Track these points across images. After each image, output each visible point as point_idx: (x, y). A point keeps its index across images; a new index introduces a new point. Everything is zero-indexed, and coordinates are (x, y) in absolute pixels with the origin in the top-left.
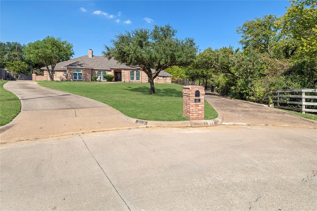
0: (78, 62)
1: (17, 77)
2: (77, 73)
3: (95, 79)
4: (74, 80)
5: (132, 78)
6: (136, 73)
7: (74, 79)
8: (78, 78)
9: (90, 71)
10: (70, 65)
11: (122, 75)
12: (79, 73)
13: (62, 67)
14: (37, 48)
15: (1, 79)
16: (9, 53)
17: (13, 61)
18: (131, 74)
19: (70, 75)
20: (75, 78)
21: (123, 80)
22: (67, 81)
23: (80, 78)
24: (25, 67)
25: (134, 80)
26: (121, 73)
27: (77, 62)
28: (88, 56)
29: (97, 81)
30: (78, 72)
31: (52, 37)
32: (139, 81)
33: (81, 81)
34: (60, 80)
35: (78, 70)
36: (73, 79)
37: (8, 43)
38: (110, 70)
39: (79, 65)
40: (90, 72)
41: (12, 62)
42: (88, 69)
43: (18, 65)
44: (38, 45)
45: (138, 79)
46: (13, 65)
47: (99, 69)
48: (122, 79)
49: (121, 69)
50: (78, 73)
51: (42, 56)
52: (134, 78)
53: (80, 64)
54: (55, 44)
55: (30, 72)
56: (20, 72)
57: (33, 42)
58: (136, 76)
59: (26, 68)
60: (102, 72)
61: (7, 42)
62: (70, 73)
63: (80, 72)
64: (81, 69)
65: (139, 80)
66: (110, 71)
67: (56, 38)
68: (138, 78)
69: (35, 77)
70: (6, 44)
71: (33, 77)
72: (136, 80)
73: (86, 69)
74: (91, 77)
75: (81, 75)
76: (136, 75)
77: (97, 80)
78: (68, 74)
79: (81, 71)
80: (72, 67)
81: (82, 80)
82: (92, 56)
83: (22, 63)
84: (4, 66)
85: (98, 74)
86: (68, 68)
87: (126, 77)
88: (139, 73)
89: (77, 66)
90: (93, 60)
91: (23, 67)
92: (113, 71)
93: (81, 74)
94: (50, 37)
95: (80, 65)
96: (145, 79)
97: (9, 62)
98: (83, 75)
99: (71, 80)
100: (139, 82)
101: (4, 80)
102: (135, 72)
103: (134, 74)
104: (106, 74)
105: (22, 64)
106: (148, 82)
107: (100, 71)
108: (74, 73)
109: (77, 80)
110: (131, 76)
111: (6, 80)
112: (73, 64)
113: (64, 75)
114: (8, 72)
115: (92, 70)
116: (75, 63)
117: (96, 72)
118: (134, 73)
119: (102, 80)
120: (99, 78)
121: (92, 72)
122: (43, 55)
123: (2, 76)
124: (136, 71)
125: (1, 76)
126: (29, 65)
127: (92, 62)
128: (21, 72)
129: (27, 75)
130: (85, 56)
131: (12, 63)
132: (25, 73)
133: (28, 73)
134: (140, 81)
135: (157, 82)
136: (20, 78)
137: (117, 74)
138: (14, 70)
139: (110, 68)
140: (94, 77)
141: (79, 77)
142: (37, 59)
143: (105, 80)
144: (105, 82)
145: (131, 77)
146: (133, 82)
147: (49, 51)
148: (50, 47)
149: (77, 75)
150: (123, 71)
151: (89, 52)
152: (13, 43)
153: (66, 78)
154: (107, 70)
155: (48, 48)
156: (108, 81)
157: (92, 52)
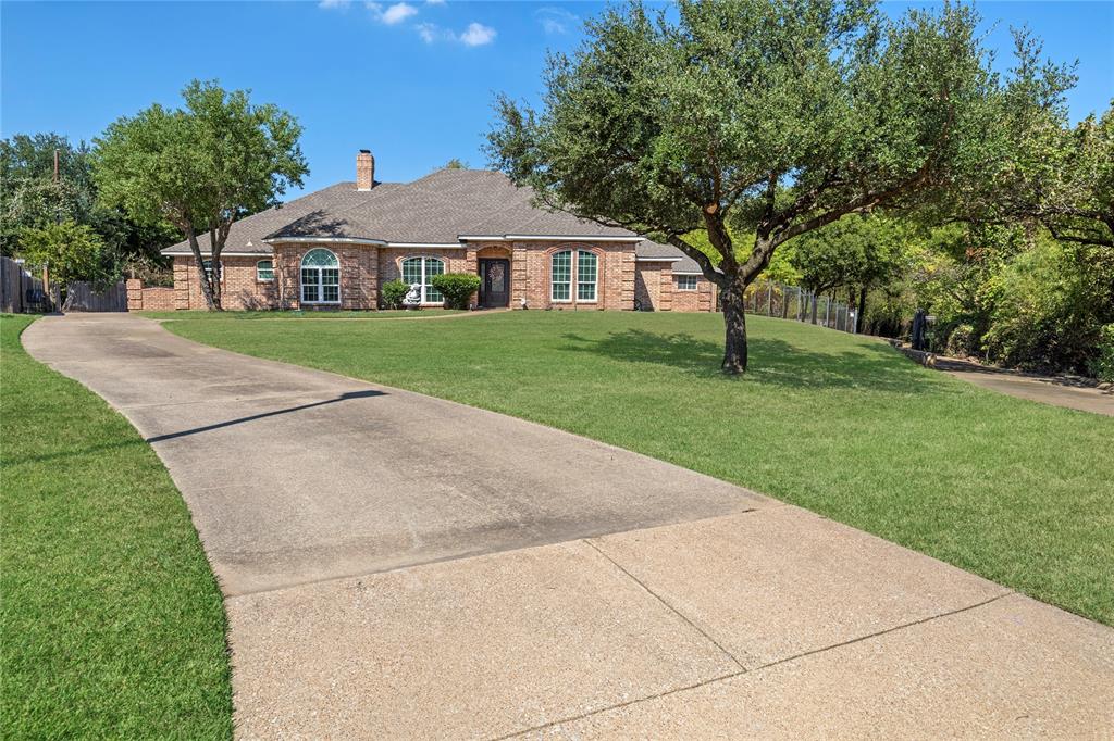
0: (320, 213)
1: (63, 297)
2: (316, 271)
3: (392, 300)
4: (307, 306)
5: (561, 290)
6: (581, 262)
7: (305, 299)
8: (321, 297)
9: (374, 256)
10: (288, 231)
11: (515, 275)
12: (327, 267)
13: (250, 244)
14: (154, 149)
15: (4, 309)
16: (28, 185)
17: (43, 223)
18: (555, 270)
19: (289, 282)
20: (311, 294)
21: (519, 299)
22: (274, 309)
23: (331, 293)
24: (93, 250)
25: (567, 297)
26: (507, 263)
27: (314, 214)
28: (354, 185)
29: (405, 307)
30: (319, 263)
31: (213, 85)
32: (590, 301)
33: (336, 308)
34: (242, 308)
35: (323, 253)
36: (303, 302)
37: (20, 139)
38: (457, 249)
39: (325, 228)
40: (374, 265)
41: (41, 229)
42: (367, 248)
43: (63, 242)
44: (157, 127)
45: (586, 290)
46: (43, 242)
47: (410, 249)
48: (514, 294)
49: (512, 243)
50: (320, 268)
51: (175, 183)
52: (571, 287)
53: (328, 221)
54: (226, 122)
55: (113, 274)
56: (73, 275)
57: (132, 115)
58: (580, 278)
59: (97, 253)
60: (423, 262)
61: (16, 135)
62: (289, 272)
63: (329, 263)
64: (335, 247)
65: (592, 297)
66: (459, 254)
67: (229, 88)
68: (587, 286)
69: (138, 295)
70: (12, 144)
71: (130, 295)
72: (578, 300)
73: (356, 251)
74: (378, 289)
75: (337, 281)
76: (580, 270)
77: (405, 302)
78: (277, 278)
79: (333, 257)
80: (297, 239)
81: (339, 302)
82: (370, 184)
83: (81, 232)
84: (11, 247)
85: (405, 270)
86: (277, 248)
87: (533, 284)
88: (594, 262)
89: (318, 236)
90: (379, 201)
91: (82, 252)
92: (472, 255)
93: (336, 271)
94: (202, 87)
95: (329, 228)
96: (620, 294)
97: (28, 230)
98: (343, 277)
99: (294, 305)
100: (593, 308)
101: (15, 311)
102: (574, 256)
103: (568, 270)
104: (441, 270)
105: (81, 236)
106: (632, 305)
107: (413, 254)
108: (304, 271)
109: (319, 305)
110: (555, 278)
111: (22, 310)
112: (298, 223)
113: (260, 280)
114: (29, 274)
115: (381, 250)
116: (308, 219)
117: (399, 262)
118: (568, 262)
119: (423, 302)
120: (414, 294)
121: (379, 264)
122: (179, 183)
123: (7, 293)
124: (581, 253)
125: (3, 291)
126: (106, 241)
127: (378, 214)
128: (76, 272)
129: (99, 288)
130: (342, 184)
131: (41, 234)
132: (92, 279)
133: (102, 276)
134: (595, 300)
135: (667, 305)
136: (74, 302)
137: (487, 272)
138: (51, 266)
139: (463, 241)
140: (392, 286)
141: (325, 288)
142: (154, 200)
143: (438, 303)
144: (437, 314)
145: (555, 285)
146: (565, 307)
147: (203, 160)
148: (208, 136)
149: (316, 281)
150: (518, 254)
151: (358, 164)
152: (41, 139)
153: (270, 297)
154: (444, 250)
155: (196, 142)
156: (449, 306)
157: (370, 165)
